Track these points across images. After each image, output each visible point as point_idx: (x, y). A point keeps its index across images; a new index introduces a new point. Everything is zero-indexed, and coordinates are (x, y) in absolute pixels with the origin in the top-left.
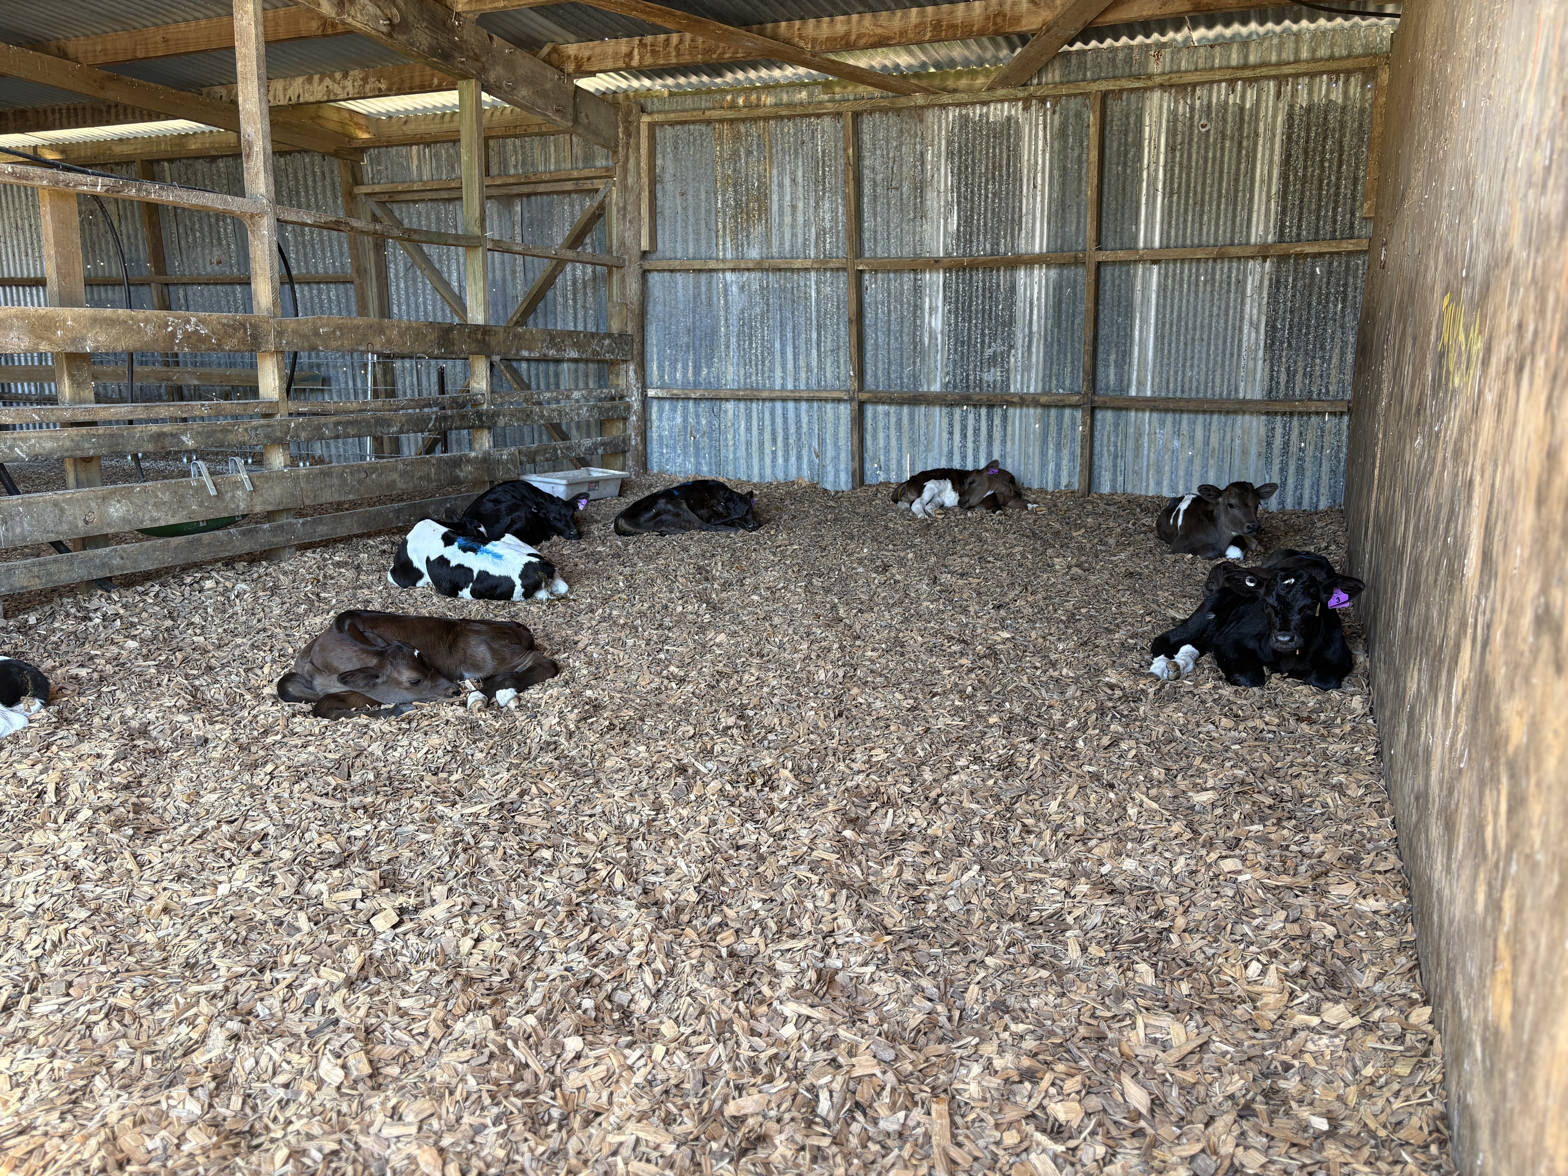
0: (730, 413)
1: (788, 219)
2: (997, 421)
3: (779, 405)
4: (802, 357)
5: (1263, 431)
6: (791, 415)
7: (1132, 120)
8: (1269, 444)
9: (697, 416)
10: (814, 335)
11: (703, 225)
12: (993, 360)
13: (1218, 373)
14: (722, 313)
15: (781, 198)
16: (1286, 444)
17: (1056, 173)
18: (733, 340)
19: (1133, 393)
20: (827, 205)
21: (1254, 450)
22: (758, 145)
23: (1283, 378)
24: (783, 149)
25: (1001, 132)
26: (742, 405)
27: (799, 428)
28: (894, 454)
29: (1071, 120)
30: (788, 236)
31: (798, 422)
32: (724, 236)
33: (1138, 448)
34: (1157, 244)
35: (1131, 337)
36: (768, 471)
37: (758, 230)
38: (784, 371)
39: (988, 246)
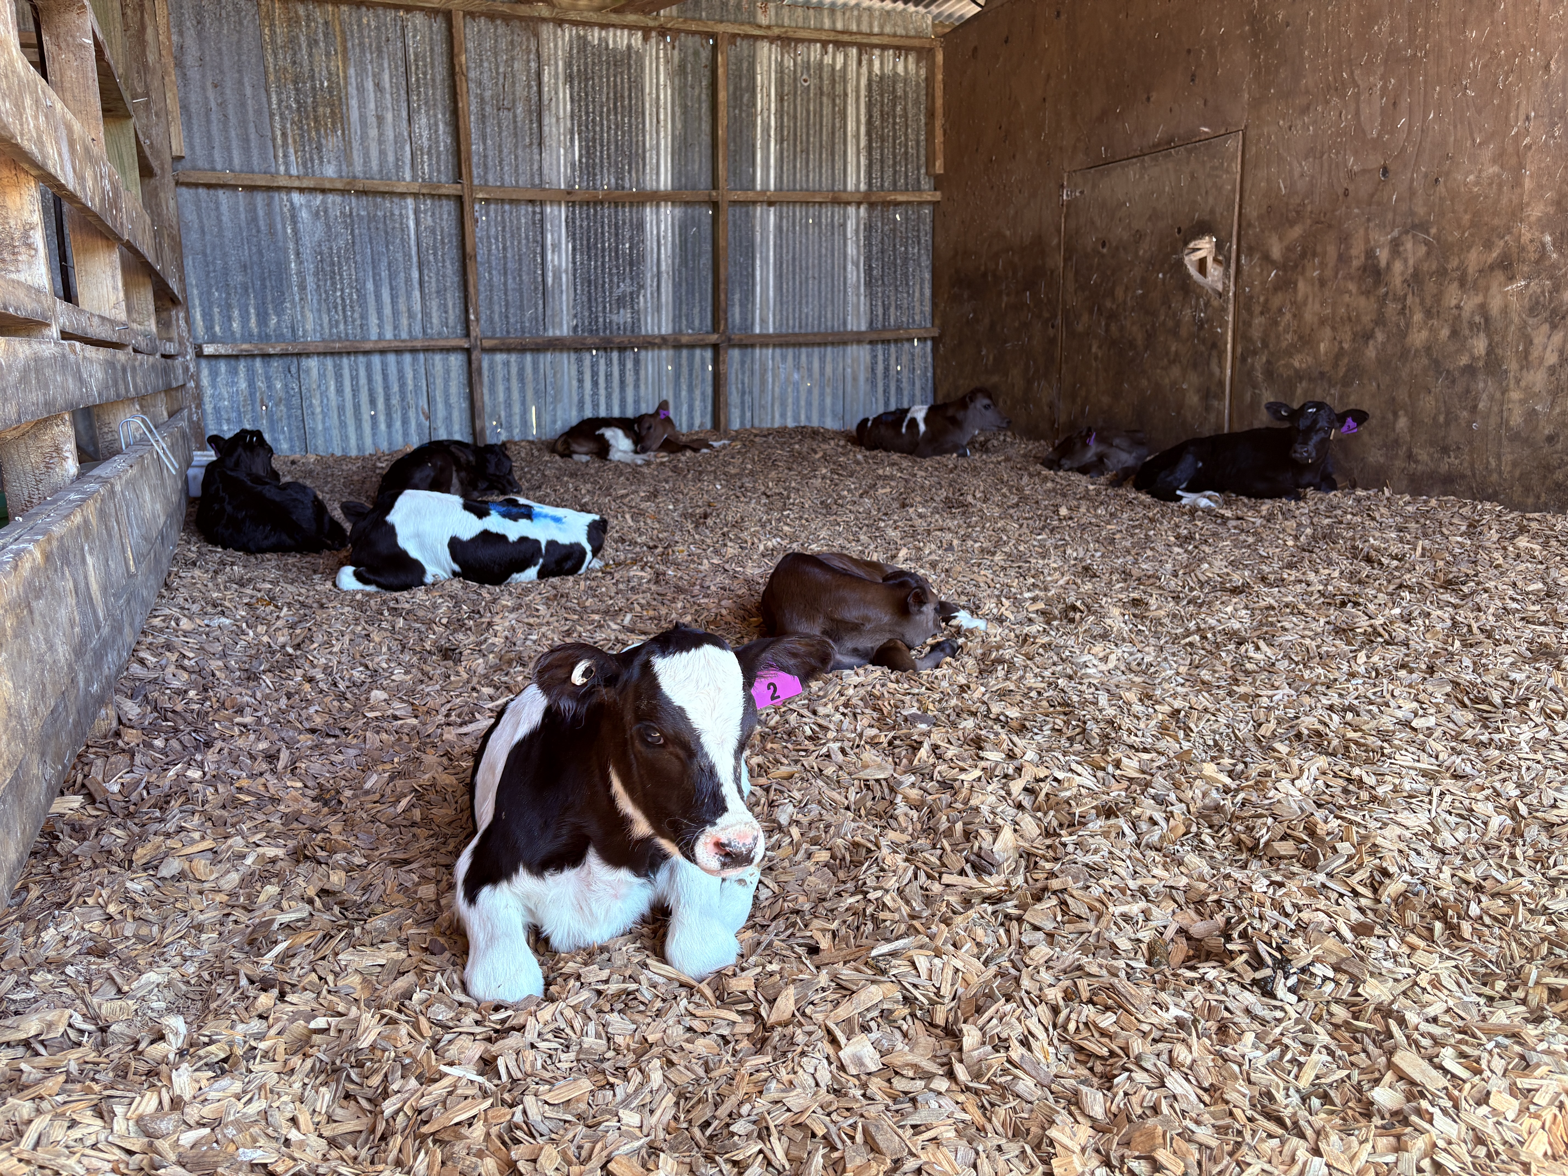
0: (315, 373)
1: (373, 133)
2: (629, 365)
3: (376, 359)
4: (402, 300)
5: (868, 358)
6: (392, 369)
7: (745, 65)
8: (873, 370)
9: (268, 378)
10: (415, 275)
11: (252, 130)
12: (620, 302)
13: (829, 309)
14: (291, 246)
15: (362, 105)
16: (887, 369)
17: (677, 109)
18: (310, 280)
19: (757, 331)
20: (424, 121)
21: (862, 378)
22: (326, 35)
23: (880, 311)
24: (361, 44)
25: (622, 60)
26: (329, 362)
27: (402, 385)
28: (517, 409)
29: (690, 58)
30: (374, 153)
31: (401, 377)
32: (285, 144)
33: (763, 382)
34: (772, 187)
35: (753, 276)
36: (368, 441)
37: (332, 143)
38: (380, 317)
39: (613, 181)
